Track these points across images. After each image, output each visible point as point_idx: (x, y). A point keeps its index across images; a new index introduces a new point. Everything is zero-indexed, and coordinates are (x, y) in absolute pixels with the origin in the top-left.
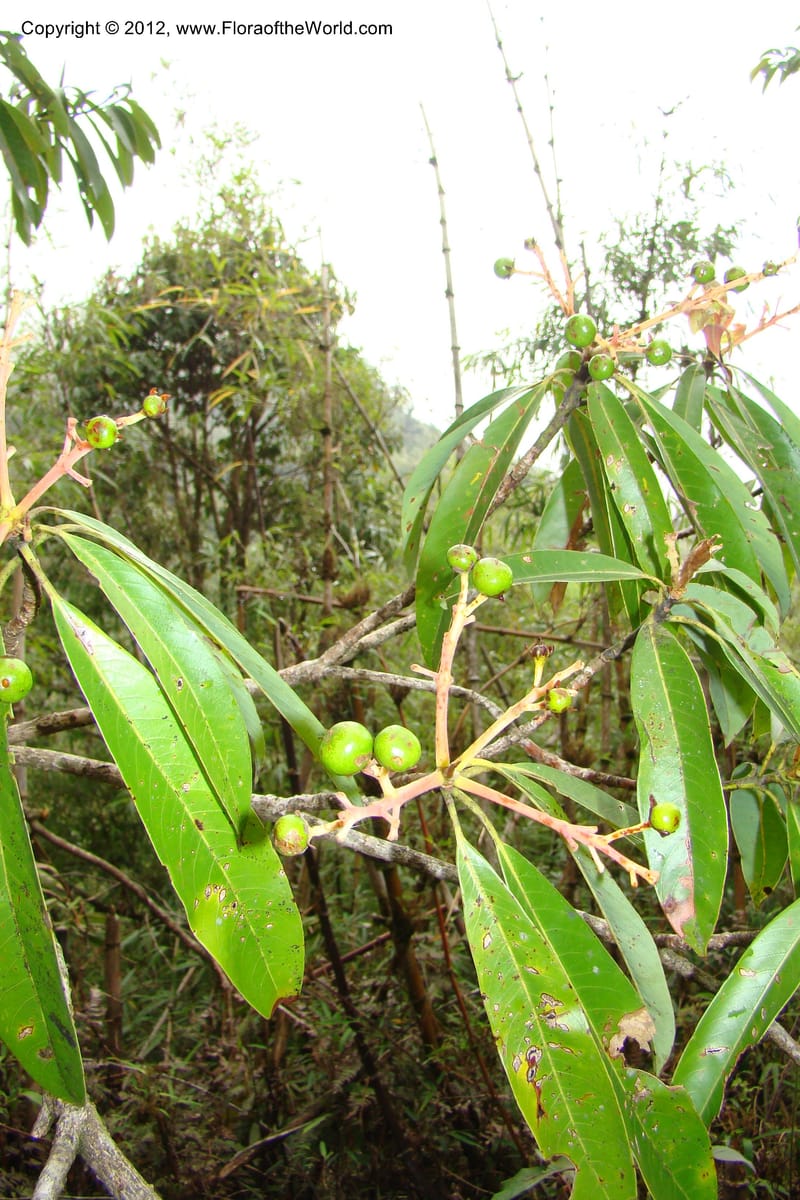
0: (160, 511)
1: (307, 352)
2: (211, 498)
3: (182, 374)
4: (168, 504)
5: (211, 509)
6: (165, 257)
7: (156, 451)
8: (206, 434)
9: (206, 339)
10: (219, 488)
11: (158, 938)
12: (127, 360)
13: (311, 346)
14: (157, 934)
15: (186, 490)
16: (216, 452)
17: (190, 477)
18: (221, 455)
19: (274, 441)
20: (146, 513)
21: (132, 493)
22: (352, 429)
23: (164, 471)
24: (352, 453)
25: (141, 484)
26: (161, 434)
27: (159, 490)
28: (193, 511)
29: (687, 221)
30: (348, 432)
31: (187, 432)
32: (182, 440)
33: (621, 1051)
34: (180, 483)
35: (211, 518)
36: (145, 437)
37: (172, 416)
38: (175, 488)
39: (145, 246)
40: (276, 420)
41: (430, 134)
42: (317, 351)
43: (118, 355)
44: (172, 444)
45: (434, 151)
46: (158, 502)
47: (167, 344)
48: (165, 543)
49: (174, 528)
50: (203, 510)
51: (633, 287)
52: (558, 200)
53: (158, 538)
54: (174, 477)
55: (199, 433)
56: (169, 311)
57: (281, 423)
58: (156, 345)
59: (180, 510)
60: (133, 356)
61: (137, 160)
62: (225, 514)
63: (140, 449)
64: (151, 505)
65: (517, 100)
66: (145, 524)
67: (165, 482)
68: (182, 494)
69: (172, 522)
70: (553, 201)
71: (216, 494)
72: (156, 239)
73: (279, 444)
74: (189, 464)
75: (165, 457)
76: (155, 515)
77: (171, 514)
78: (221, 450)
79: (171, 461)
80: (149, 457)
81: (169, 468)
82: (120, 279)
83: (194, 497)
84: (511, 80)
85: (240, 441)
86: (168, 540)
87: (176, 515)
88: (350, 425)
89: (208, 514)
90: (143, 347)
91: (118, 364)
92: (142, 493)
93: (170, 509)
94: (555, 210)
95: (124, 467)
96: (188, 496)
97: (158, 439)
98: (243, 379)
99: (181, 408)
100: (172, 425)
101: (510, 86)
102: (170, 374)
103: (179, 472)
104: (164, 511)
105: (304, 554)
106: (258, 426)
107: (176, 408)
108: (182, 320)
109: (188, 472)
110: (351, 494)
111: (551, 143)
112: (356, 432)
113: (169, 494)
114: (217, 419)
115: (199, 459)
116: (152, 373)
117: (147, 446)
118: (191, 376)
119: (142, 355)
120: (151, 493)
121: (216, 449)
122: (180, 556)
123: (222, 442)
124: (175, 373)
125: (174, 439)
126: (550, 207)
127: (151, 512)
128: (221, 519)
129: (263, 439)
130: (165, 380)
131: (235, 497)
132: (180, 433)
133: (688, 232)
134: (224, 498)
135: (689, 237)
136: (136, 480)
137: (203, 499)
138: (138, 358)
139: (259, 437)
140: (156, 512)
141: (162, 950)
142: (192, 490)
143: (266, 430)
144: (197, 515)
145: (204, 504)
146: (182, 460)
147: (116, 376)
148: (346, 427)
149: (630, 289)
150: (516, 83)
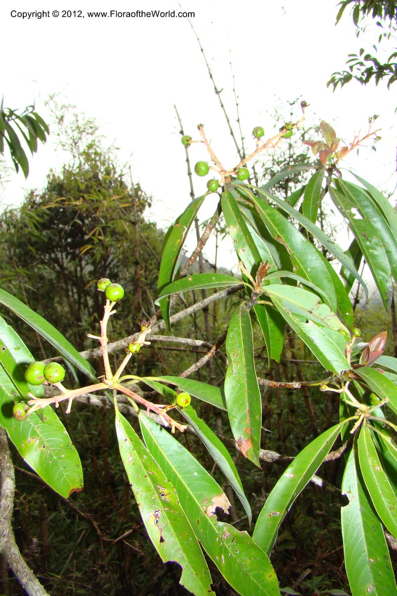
0: (61, 308)
1: (126, 226)
2: (86, 300)
3: (69, 240)
4: (65, 304)
5: (86, 305)
6: (58, 184)
7: (58, 277)
8: (82, 269)
9: (79, 222)
10: (90, 295)
11: (66, 515)
12: (41, 235)
13: (128, 224)
14: (66, 513)
15: (73, 296)
16: (87, 277)
17: (75, 290)
18: (90, 279)
19: (116, 270)
20: (55, 309)
21: (47, 299)
22: (153, 263)
23: (62, 288)
24: (153, 274)
25: (51, 295)
26: (60, 270)
27: (61, 298)
28: (77, 307)
29: (304, 154)
30: (151, 264)
31: (73, 269)
32: (70, 272)
33: (214, 513)
34: (70, 293)
35: (87, 310)
36: (52, 271)
37: (65, 261)
38: (68, 296)
39: (49, 179)
40: (116, 260)
41: (180, 120)
42: (131, 225)
43: (36, 233)
44: (65, 274)
45: (182, 127)
46: (60, 303)
47: (61, 226)
48: (64, 324)
49: (69, 316)
50: (82, 306)
51: (281, 186)
52: (243, 148)
53: (61, 321)
54: (67, 290)
55: (79, 269)
56: (61, 210)
57: (118, 262)
58: (55, 227)
59: (71, 307)
60: (44, 233)
61: (38, 140)
62: (93, 307)
63: (50, 277)
64: (56, 305)
65: (221, 102)
66: (54, 314)
67: (64, 294)
68: (72, 299)
69: (67, 313)
70: (240, 148)
71: (88, 298)
72: (54, 175)
73: (118, 272)
74: (74, 284)
75: (62, 281)
76: (59, 310)
77: (67, 309)
78: (90, 276)
79: (66, 283)
80: (55, 281)
81: (64, 286)
82: (37, 196)
83: (77, 300)
84: (217, 92)
85: (99, 272)
86: (66, 322)
87: (69, 309)
88: (152, 261)
89: (85, 309)
90: (49, 228)
91: (37, 237)
92: (52, 299)
93: (66, 306)
94: (241, 152)
95: (42, 287)
96: (75, 299)
97: (58, 272)
98: (96, 241)
99: (69, 257)
100: (65, 265)
101: (217, 95)
102: (63, 240)
103: (70, 288)
104: (63, 307)
105: (129, 322)
106: (107, 263)
107: (67, 258)
108: (68, 214)
109: (74, 288)
110: (154, 294)
111: (238, 121)
112: (155, 264)
113: (65, 299)
114: (87, 261)
115: (79, 281)
116: (54, 240)
117: (54, 276)
118: (73, 241)
119: (49, 232)
120: (57, 299)
121: (87, 276)
122: (72, 330)
123: (90, 272)
124: (66, 240)
125: (66, 272)
126: (239, 151)
127: (57, 309)
128: (91, 310)
129: (110, 269)
130: (60, 243)
131: (98, 299)
132: (69, 269)
133: (305, 159)
134: (92, 300)
135: (306, 161)
136: (48, 293)
137: (82, 301)
138: (47, 233)
139: (108, 269)
140: (59, 308)
141: (69, 521)
142: (76, 296)
143: (111, 266)
144: (80, 308)
145: (83, 303)
146: (71, 282)
147: (36, 243)
148: (150, 261)
149: (279, 187)
150: (220, 94)
